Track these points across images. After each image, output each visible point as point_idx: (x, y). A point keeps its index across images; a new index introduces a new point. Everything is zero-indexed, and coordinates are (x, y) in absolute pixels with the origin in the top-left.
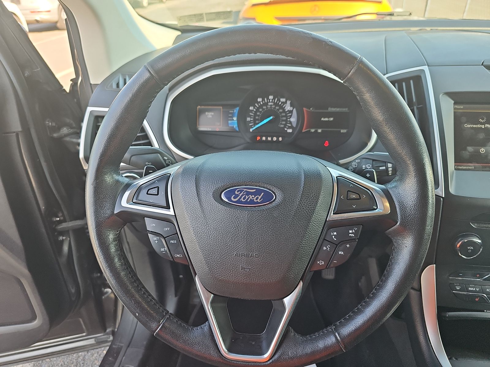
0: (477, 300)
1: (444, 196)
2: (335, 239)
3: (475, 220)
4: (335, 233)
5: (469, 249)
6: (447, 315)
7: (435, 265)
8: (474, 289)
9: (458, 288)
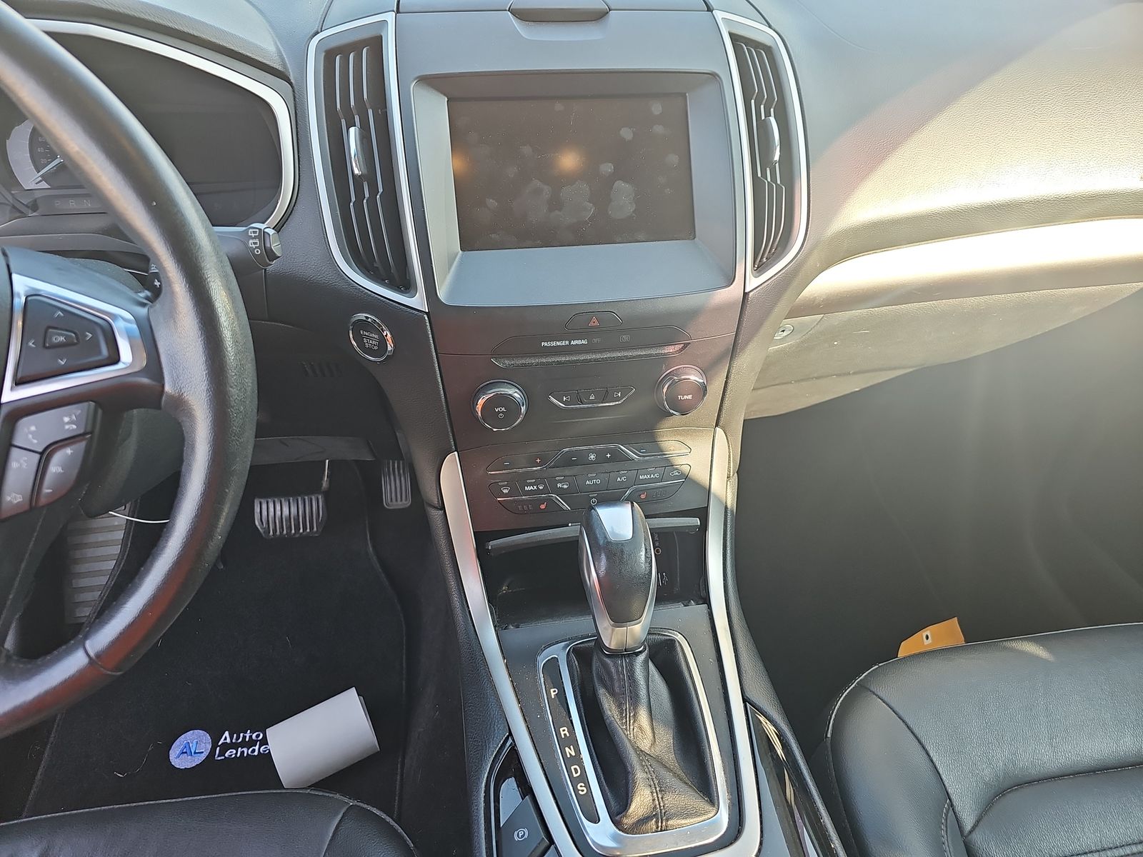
0: (543, 507)
1: (427, 311)
2: (35, 441)
3: (499, 354)
4: (33, 428)
5: (499, 412)
6: (490, 548)
7: (456, 453)
8: (535, 487)
9: (505, 491)
